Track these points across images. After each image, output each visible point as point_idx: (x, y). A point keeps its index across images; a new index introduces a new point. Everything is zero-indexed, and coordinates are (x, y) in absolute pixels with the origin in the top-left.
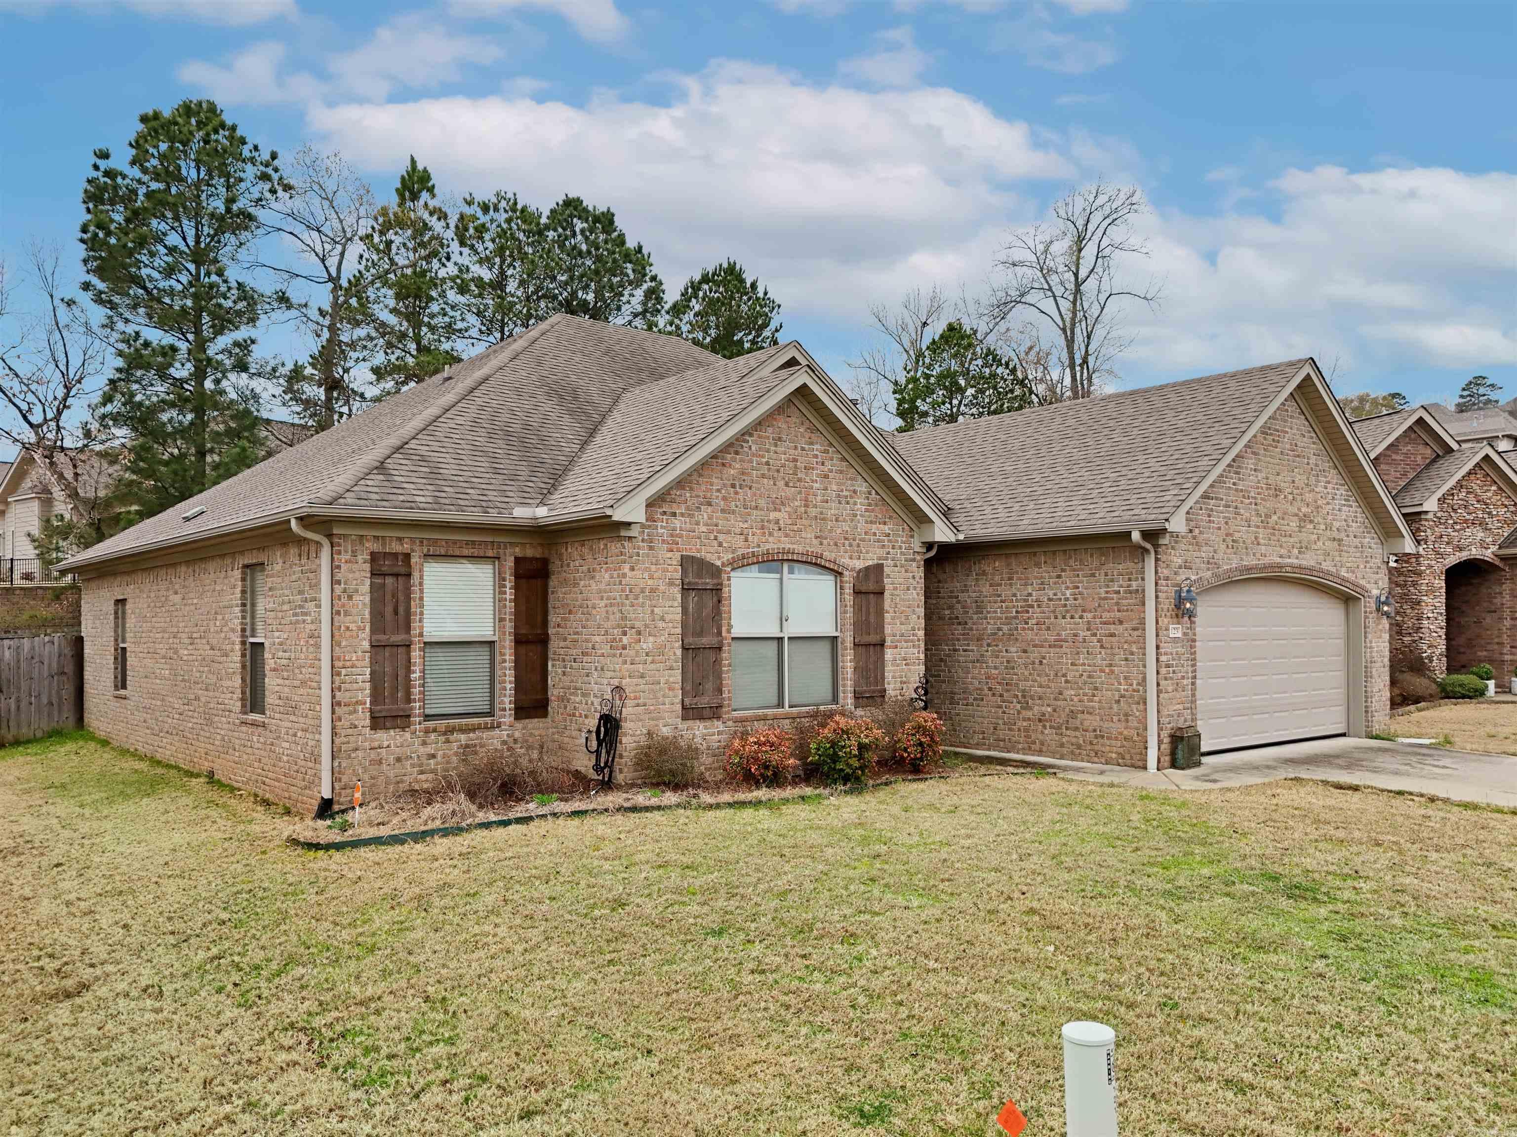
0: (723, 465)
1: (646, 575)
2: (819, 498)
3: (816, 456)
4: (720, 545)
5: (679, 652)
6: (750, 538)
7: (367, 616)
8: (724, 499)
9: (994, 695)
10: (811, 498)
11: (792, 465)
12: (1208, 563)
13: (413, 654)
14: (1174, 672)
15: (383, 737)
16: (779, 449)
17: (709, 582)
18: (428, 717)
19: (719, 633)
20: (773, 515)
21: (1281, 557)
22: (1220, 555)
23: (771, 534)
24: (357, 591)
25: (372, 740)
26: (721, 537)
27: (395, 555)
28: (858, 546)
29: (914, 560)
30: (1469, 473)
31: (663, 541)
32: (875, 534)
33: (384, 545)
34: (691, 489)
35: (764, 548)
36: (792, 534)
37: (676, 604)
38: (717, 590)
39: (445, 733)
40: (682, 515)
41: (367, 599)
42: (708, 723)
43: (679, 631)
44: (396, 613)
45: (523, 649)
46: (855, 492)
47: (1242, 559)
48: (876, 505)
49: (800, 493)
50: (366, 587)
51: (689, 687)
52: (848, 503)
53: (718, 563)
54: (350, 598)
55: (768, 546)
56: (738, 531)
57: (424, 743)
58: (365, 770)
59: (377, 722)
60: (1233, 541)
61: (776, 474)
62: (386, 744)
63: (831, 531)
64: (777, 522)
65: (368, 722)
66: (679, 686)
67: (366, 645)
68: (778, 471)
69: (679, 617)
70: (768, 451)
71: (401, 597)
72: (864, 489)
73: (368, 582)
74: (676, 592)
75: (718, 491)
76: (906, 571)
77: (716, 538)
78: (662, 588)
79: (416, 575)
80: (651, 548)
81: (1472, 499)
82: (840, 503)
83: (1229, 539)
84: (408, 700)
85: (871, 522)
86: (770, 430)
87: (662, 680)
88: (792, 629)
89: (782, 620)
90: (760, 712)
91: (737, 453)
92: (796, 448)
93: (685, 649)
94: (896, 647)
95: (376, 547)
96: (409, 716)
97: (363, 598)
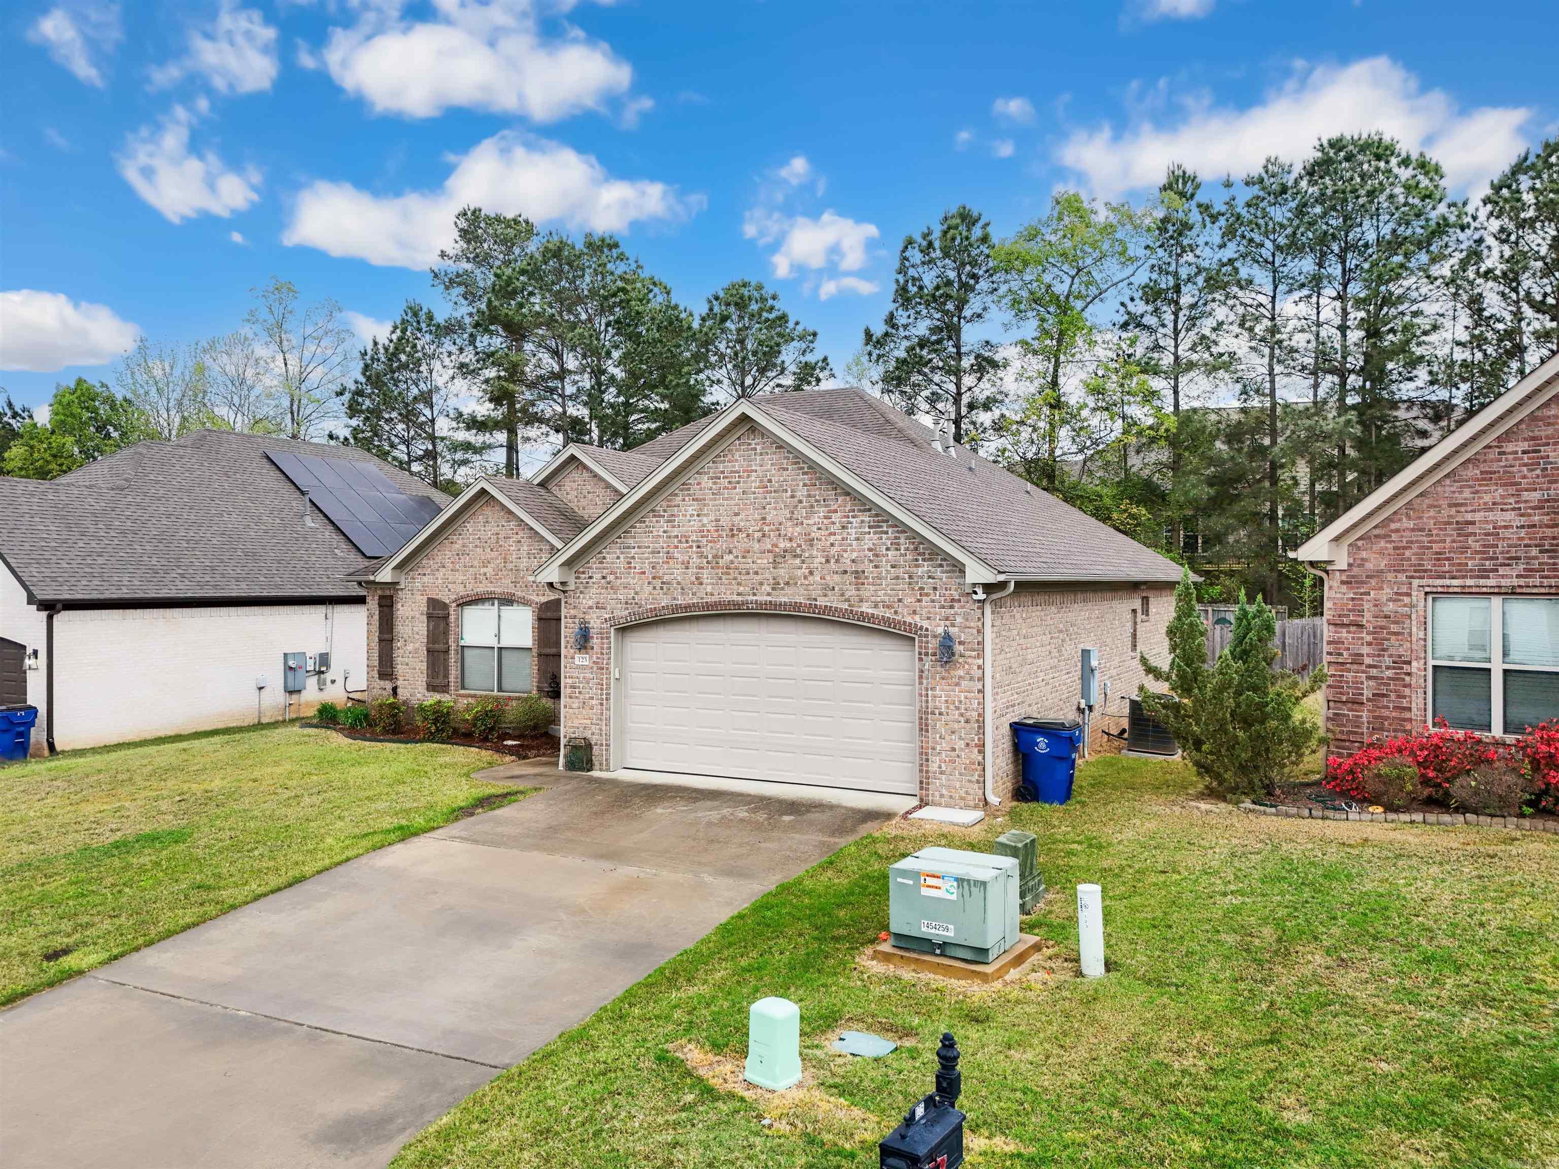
1: (409, 609)
3: (512, 529)
4: (449, 591)
5: (426, 653)
12: (626, 603)
13: (394, 644)
14: (579, 693)
16: (487, 528)
17: (441, 613)
19: (447, 643)
26: (450, 586)
37: (424, 625)
38: (446, 617)
40: (429, 574)
42: (441, 695)
43: (425, 640)
44: (388, 623)
46: (541, 550)
50: (378, 612)
51: (430, 673)
53: (448, 602)
56: (460, 581)
64: (485, 574)
66: (425, 672)
67: (377, 640)
68: (486, 542)
69: (425, 633)
70: (480, 531)
71: (390, 617)
73: (378, 609)
74: (424, 618)
75: (449, 558)
77: (447, 587)
78: (417, 616)
79: (395, 606)
86: (481, 517)
87: (417, 668)
89: (494, 636)
90: (477, 692)
92: (498, 526)
93: (428, 651)
97: (376, 616)
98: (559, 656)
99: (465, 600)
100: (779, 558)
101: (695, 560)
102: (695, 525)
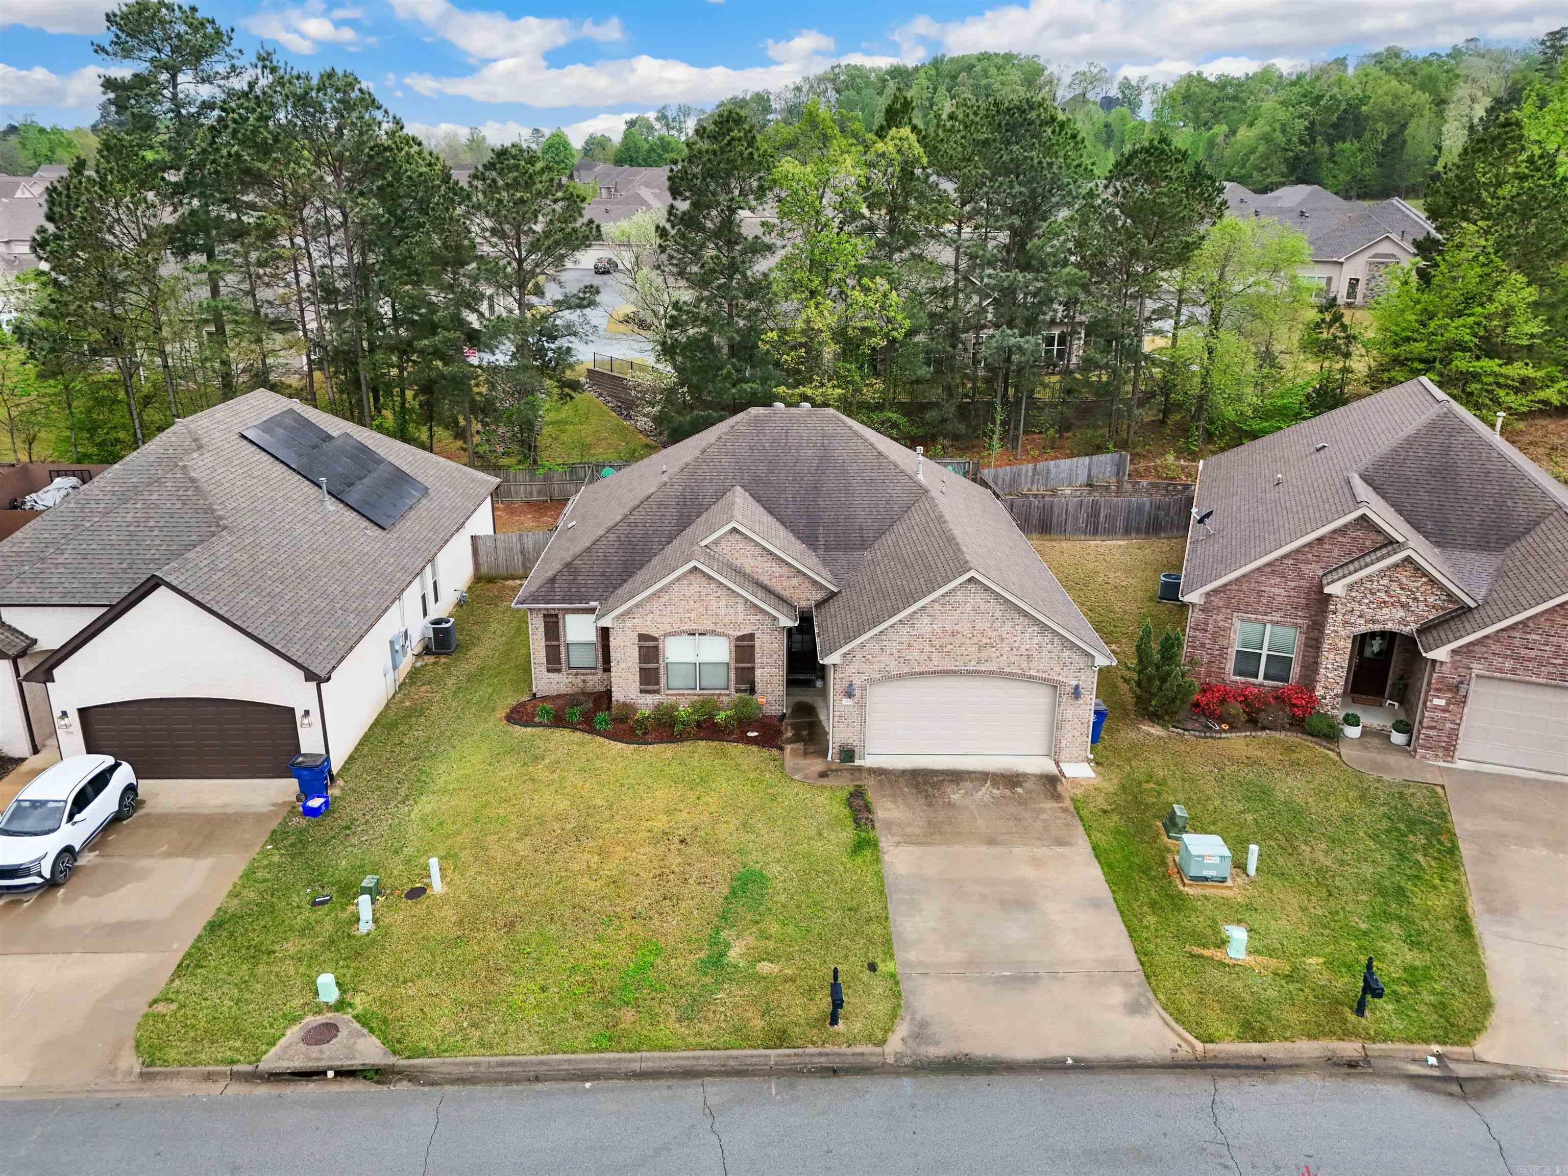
0: (659, 597)
1: (621, 641)
2: (715, 607)
3: (712, 589)
4: (658, 628)
5: (638, 670)
6: (675, 624)
7: (544, 635)
8: (660, 610)
10: (709, 607)
12: (880, 670)
13: (561, 648)
14: (845, 719)
15: (551, 675)
16: (690, 588)
17: (652, 644)
18: (570, 668)
19: (658, 663)
20: (687, 616)
21: (956, 666)
22: (892, 667)
23: (686, 623)
24: (540, 627)
25: (549, 676)
26: (659, 625)
27: (552, 615)
28: (739, 625)
29: (776, 634)
31: (630, 629)
32: (750, 620)
33: (548, 611)
34: (642, 608)
35: (683, 629)
36: (698, 622)
37: (636, 651)
38: (656, 648)
39: (575, 675)
40: (638, 618)
41: (544, 629)
42: (653, 695)
43: (638, 661)
44: (554, 634)
46: (737, 603)
47: (913, 668)
49: (703, 605)
50: (543, 626)
51: (643, 682)
52: (732, 608)
53: (658, 636)
54: (538, 629)
55: (685, 628)
56: (667, 622)
57: (566, 678)
58: (547, 685)
59: (550, 670)
60: (905, 660)
61: (689, 599)
62: (553, 677)
63: (722, 620)
64: (690, 618)
65: (547, 670)
66: (638, 681)
67: (544, 645)
68: (690, 597)
69: (637, 657)
70: (684, 590)
71: (556, 629)
73: (543, 624)
74: (636, 647)
75: (656, 607)
76: (772, 637)
77: (656, 626)
78: (630, 645)
79: (561, 622)
80: (623, 631)
82: (727, 608)
83: (901, 659)
84: (561, 663)
87: (631, 679)
88: (702, 660)
89: (696, 656)
90: (681, 692)
91: (666, 592)
92: (700, 587)
93: (640, 668)
94: (763, 669)
95: (545, 612)
96: (561, 668)
97: (542, 629)
98: (754, 668)
99: (671, 634)
100: (981, 648)
101: (928, 648)
102: (929, 629)
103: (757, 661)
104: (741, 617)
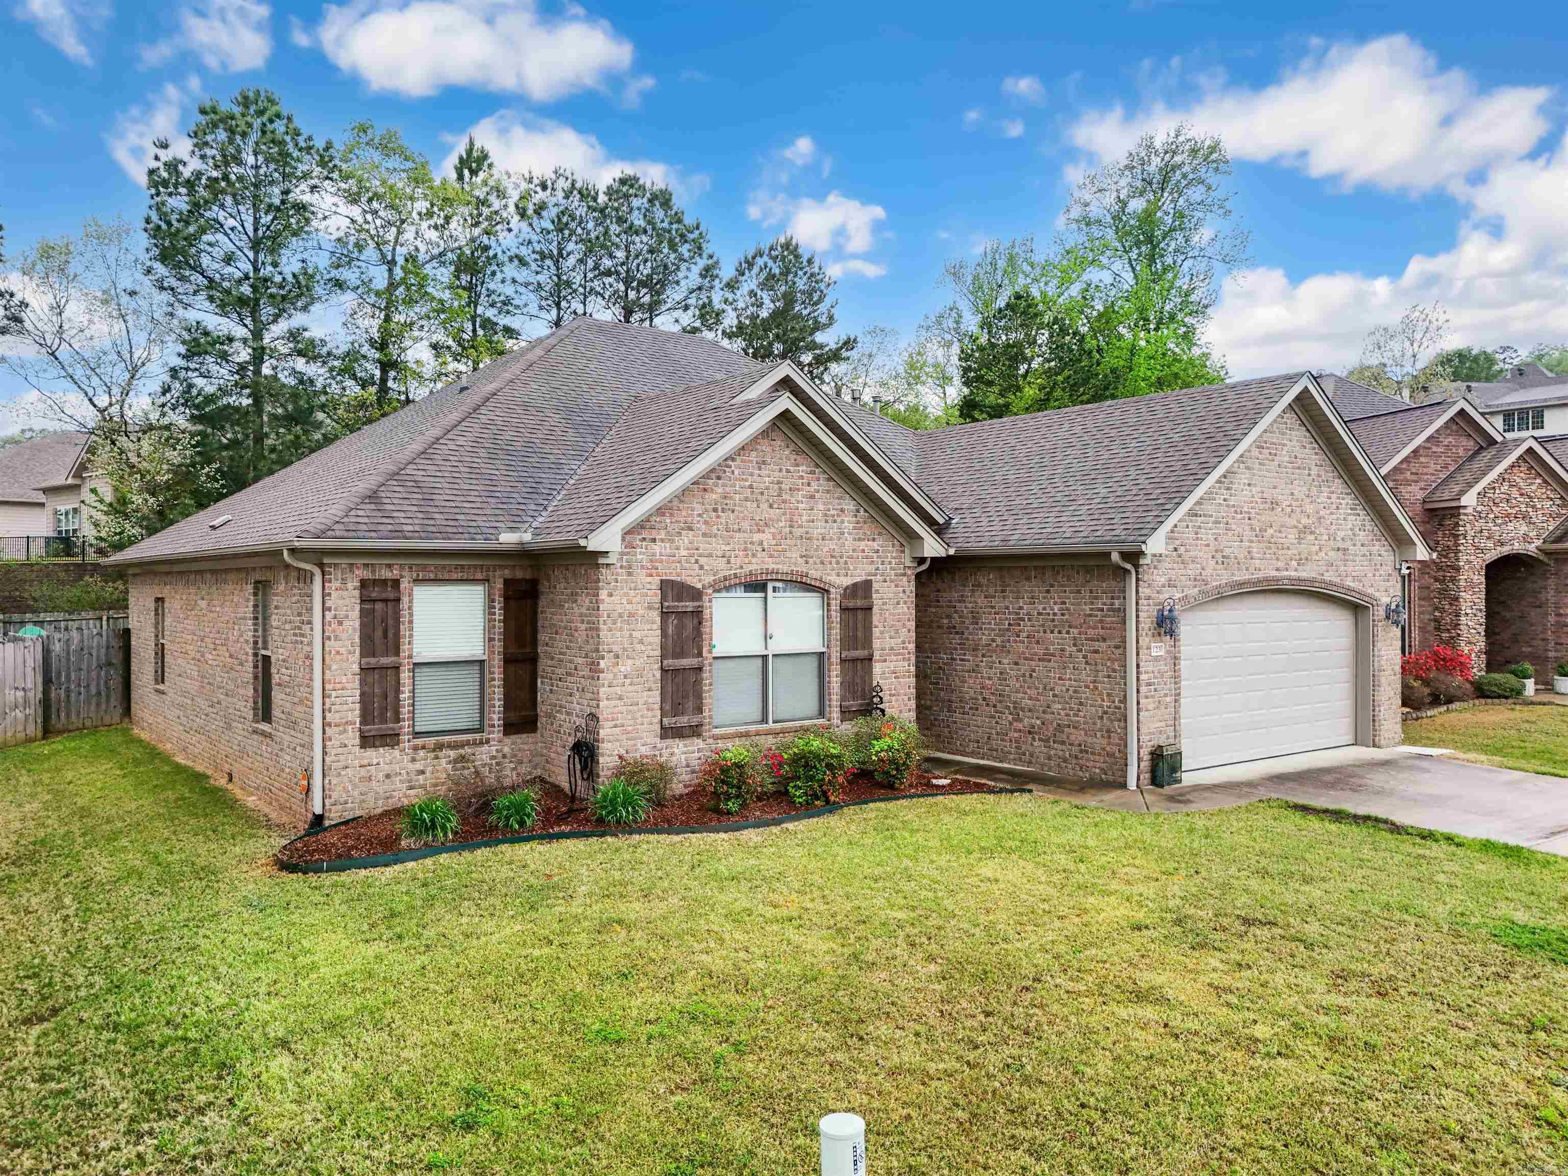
0: (705, 490)
1: (624, 601)
2: (804, 518)
3: (802, 477)
4: (701, 568)
5: (658, 674)
6: (733, 560)
7: (357, 640)
8: (706, 523)
9: (988, 705)
10: (795, 518)
11: (776, 486)
12: (1195, 580)
13: (402, 675)
14: (1155, 690)
15: (371, 755)
16: (763, 473)
17: (690, 606)
18: (417, 735)
19: (700, 654)
20: (757, 537)
21: (1277, 570)
22: (1209, 571)
23: (754, 555)
24: (347, 616)
25: (363, 758)
26: (703, 561)
27: (385, 581)
28: (846, 563)
29: (904, 575)
30: (1512, 466)
31: (643, 567)
32: (863, 551)
33: (373, 572)
34: (672, 515)
35: (747, 569)
36: (776, 554)
37: (655, 627)
38: (698, 614)
39: (434, 750)
40: (662, 540)
41: (357, 624)
42: (688, 741)
43: (658, 653)
44: (385, 636)
45: (512, 668)
46: (842, 510)
47: (1233, 575)
48: (865, 522)
49: (784, 514)
50: (356, 613)
51: (668, 707)
52: (835, 521)
53: (699, 586)
54: (340, 623)
55: (751, 567)
56: (720, 553)
57: (414, 760)
58: (355, 786)
59: (366, 741)
60: (1223, 557)
61: (759, 497)
62: (375, 761)
63: (816, 550)
64: (761, 543)
65: (357, 742)
66: (657, 706)
67: (356, 668)
68: (762, 493)
69: (658, 640)
70: (752, 475)
71: (390, 622)
72: (852, 507)
73: (358, 607)
74: (656, 616)
75: (700, 515)
76: (896, 586)
77: (697, 562)
78: (641, 612)
79: (405, 599)
80: (630, 574)
81: (1515, 493)
82: (826, 522)
83: (1219, 556)
84: (398, 720)
85: (859, 540)
86: (754, 454)
87: (641, 702)
88: (775, 647)
89: (767, 637)
90: (742, 729)
91: (719, 478)
92: (781, 470)
93: (663, 670)
94: (885, 661)
95: (367, 574)
96: (398, 735)
97: (353, 623)
98: (870, 659)
99: (725, 586)
103: (876, 644)
104: (849, 542)
